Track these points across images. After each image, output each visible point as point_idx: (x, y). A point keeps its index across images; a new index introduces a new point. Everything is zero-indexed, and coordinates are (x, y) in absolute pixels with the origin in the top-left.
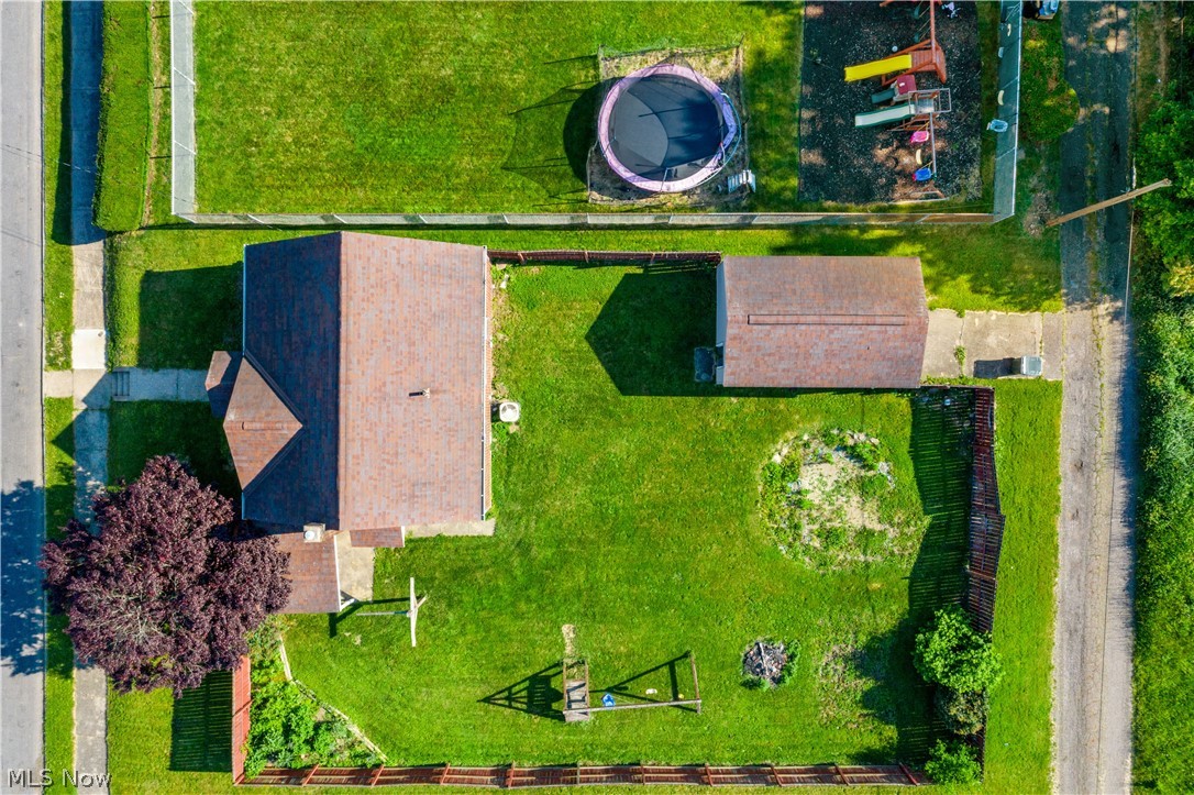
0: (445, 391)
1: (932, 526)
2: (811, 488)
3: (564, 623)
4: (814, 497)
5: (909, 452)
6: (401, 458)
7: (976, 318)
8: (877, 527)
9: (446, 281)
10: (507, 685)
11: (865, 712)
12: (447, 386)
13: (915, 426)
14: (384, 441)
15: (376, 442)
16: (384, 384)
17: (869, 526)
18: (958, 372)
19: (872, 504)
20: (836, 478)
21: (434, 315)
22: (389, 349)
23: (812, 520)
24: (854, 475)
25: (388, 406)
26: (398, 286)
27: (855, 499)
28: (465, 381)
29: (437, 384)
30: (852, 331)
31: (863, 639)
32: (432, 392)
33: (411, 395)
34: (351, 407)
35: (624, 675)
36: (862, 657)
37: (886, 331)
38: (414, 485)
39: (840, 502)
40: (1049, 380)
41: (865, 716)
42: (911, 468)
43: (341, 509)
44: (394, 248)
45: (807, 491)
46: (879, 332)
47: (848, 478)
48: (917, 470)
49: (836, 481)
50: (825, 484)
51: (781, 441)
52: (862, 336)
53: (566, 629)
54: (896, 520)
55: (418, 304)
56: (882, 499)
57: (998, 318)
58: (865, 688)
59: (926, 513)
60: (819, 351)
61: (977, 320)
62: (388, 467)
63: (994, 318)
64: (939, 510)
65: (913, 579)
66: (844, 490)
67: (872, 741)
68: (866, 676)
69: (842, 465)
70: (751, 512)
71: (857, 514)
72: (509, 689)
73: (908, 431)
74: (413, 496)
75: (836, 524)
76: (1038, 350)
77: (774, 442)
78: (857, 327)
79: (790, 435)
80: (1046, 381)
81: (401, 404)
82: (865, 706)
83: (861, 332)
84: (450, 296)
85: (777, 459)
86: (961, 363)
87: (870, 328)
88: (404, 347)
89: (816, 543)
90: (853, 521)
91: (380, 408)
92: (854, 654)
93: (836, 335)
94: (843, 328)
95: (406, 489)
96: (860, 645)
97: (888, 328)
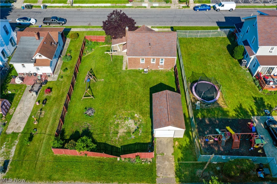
0: (150, 49)
1: (118, 148)
2: (129, 122)
3: (104, 79)
4: (126, 122)
5: (137, 142)
6: (139, 42)
7: (172, 158)
8: (118, 135)
9: (170, 50)
10: (94, 72)
11: (74, 132)
12: (151, 50)
13: (144, 144)
14: (142, 39)
15: (142, 37)
16: (151, 39)
17: (119, 134)
18: (157, 154)
19: (124, 134)
20: (131, 127)
21: (164, 48)
22: (157, 39)
23: (121, 122)
24: (131, 130)
25: (148, 39)
26: (168, 41)
27: (126, 131)
28: (152, 53)
29: (151, 48)
30: (166, 112)
31: (92, 131)
32: (150, 47)
33: (150, 43)
34: (148, 33)
35: (92, 88)
36: (88, 131)
37: (167, 118)
38: (134, 44)
39: (125, 127)
40: (156, 179)
41: (73, 132)
42: (133, 143)
43: (131, 31)
44: (175, 40)
45: (128, 121)
46: (166, 117)
47: (131, 129)
48: (132, 144)
49: (130, 127)
50: (130, 124)
51: (140, 115)
52: (165, 114)
53: (103, 79)
54: (120, 139)
55: (165, 45)
56: (125, 136)
57: (172, 164)
58: (80, 132)
59: (121, 146)
60: (161, 107)
61: (171, 158)
62: (137, 39)
63: (173, 163)
64: (122, 149)
65: (105, 144)
66: (128, 128)
67: (66, 134)
68: (83, 132)
69: (134, 128)
70: (124, 110)
71: (122, 131)
72: (93, 72)
73: (142, 142)
74: (132, 44)
75: (120, 127)
76: (165, 176)
77: (140, 114)
78: (167, 112)
79: (141, 117)
80: (156, 178)
81: (148, 42)
82: (75, 132)
83: (166, 113)
84: (167, 50)
85: (136, 115)
86: (160, 154)
87: (167, 115)
88: (158, 42)
89: (116, 123)
90: (120, 130)
91: (147, 38)
92: (89, 130)
93: (165, 109)
94: (167, 110)
95: (133, 42)
96: (91, 131)
97: (168, 119)
